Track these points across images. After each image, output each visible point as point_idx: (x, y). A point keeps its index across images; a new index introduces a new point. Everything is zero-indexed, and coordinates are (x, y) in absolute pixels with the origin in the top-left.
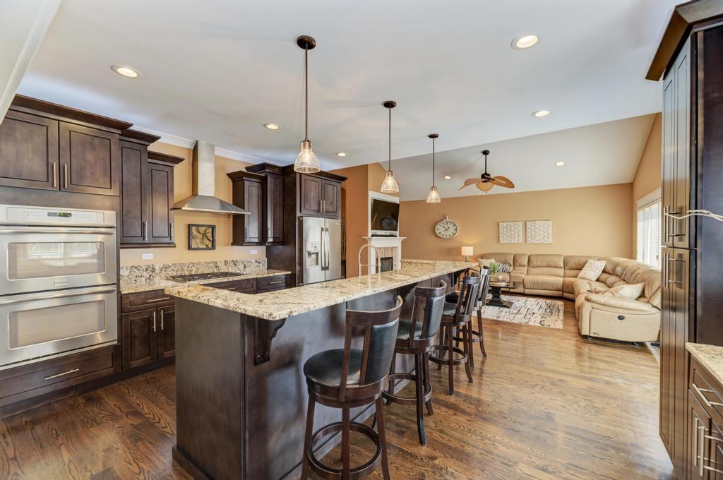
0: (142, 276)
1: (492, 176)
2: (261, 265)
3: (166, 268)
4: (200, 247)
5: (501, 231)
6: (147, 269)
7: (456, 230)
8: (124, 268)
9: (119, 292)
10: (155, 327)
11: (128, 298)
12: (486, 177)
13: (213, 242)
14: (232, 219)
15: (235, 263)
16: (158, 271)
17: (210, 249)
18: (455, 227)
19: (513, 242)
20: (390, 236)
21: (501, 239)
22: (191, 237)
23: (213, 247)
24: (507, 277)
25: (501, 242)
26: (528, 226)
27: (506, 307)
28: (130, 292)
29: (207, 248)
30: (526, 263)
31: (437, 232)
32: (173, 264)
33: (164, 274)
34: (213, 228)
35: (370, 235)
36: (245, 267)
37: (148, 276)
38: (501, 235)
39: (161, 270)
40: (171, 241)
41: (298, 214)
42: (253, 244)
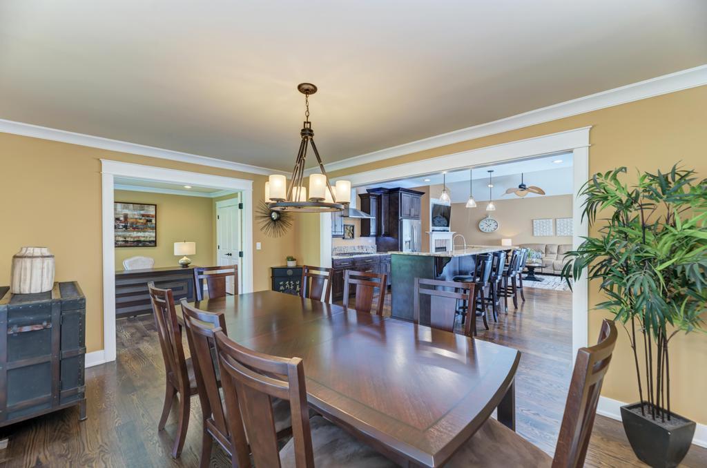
1: (527, 187)
2: (373, 249)
4: (347, 237)
5: (535, 226)
7: (497, 226)
12: (522, 187)
13: (353, 235)
14: (360, 222)
15: (362, 247)
18: (495, 224)
19: (545, 235)
20: (444, 231)
21: (535, 233)
22: (344, 232)
23: (353, 237)
24: (540, 261)
25: (535, 234)
26: (558, 222)
27: (539, 281)
29: (350, 238)
30: (556, 251)
31: (481, 228)
32: (338, 247)
34: (353, 227)
35: (431, 231)
36: (367, 250)
38: (535, 229)
40: (342, 234)
41: (400, 218)
42: (373, 236)
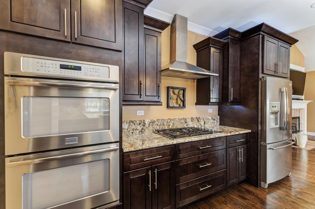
0: (136, 129)
2: (215, 121)
3: (153, 122)
4: (175, 106)
6: (140, 124)
8: (125, 123)
9: (121, 149)
10: (150, 186)
11: (129, 156)
13: (183, 102)
14: (196, 83)
15: (198, 119)
16: (147, 125)
17: (182, 108)
22: (169, 98)
23: (184, 106)
28: (130, 150)
29: (180, 107)
32: (157, 120)
33: (151, 128)
34: (184, 90)
36: (205, 123)
37: (140, 130)
39: (149, 125)
40: (159, 100)
41: (261, 75)
42: (214, 104)
